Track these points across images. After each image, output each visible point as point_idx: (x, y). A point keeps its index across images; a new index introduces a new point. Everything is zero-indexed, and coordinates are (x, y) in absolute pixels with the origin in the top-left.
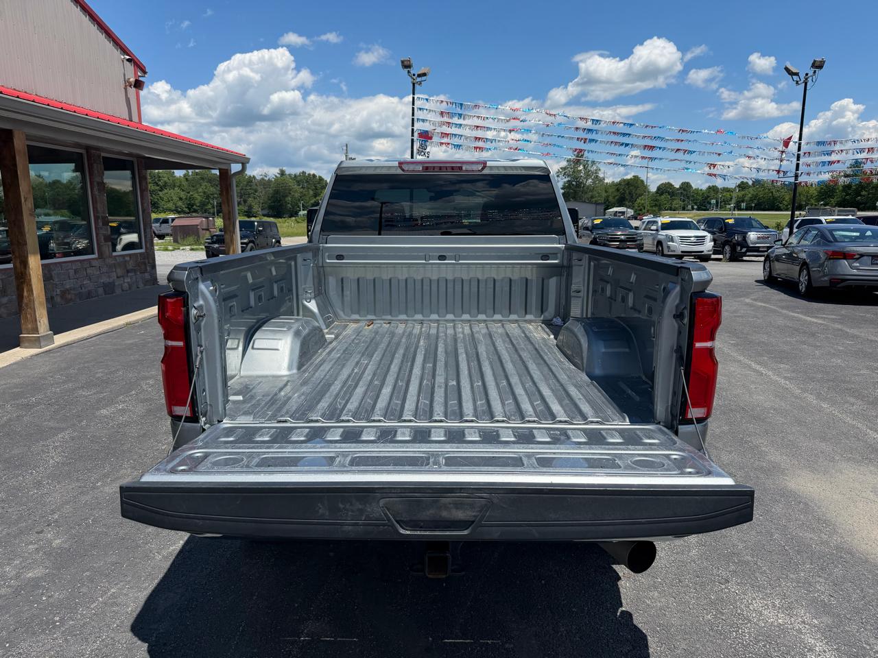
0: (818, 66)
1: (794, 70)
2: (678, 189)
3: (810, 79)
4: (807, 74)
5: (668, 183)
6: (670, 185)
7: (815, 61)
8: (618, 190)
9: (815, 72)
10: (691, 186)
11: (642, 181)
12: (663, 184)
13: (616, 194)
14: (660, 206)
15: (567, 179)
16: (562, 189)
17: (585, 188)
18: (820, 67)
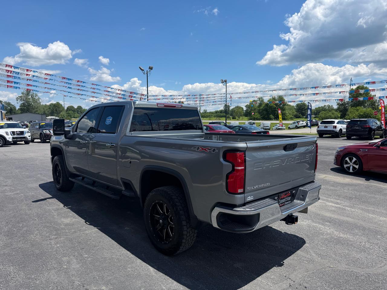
0: (151, 68)
1: (143, 69)
2: (76, 109)
3: (148, 73)
4: (147, 71)
5: (72, 106)
6: (72, 107)
7: (150, 67)
8: (50, 108)
9: (150, 71)
10: (82, 108)
11: (61, 105)
12: (69, 106)
13: (49, 110)
14: (71, 116)
15: (23, 102)
16: (20, 106)
17: (33, 107)
18: (152, 69)
